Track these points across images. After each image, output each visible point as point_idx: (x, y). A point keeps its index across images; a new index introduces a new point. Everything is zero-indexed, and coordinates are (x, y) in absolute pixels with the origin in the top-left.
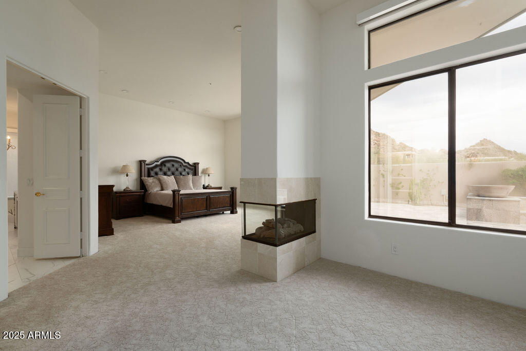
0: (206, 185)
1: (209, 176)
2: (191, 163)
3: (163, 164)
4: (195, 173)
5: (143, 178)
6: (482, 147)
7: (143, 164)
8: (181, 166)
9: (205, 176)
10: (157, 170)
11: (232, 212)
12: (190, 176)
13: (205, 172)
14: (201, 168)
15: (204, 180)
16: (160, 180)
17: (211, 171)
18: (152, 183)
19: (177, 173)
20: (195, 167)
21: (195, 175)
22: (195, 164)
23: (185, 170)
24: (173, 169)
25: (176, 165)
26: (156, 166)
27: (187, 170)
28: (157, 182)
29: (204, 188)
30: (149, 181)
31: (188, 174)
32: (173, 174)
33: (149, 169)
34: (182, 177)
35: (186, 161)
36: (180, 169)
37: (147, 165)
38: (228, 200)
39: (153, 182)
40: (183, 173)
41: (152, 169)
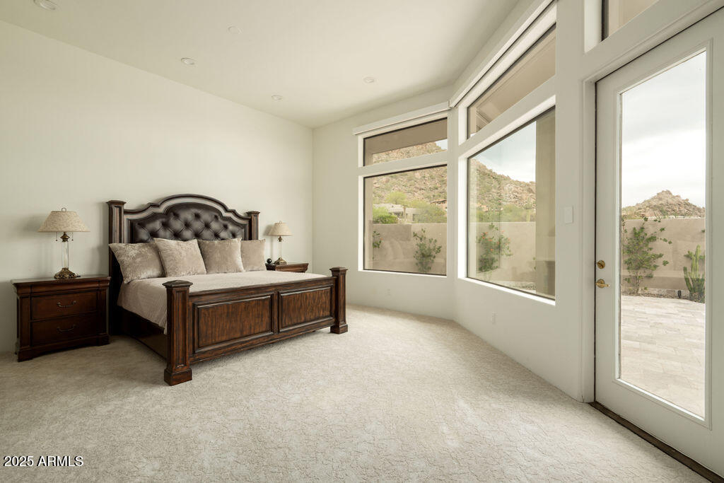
0: (275, 259)
1: (280, 239)
2: (241, 212)
3: (173, 211)
4: (250, 235)
5: (115, 245)
6: (661, 202)
7: (116, 211)
8: (216, 217)
9: (272, 241)
10: (157, 225)
11: (336, 329)
12: (238, 242)
13: (271, 232)
14: (262, 224)
15: (270, 250)
16: (157, 251)
17: (284, 231)
18: (134, 258)
19: (207, 234)
20: (250, 221)
21: (250, 238)
22: (249, 214)
23: (226, 227)
24: (198, 225)
25: (206, 216)
26: (154, 217)
27: (231, 227)
28: (150, 254)
29: (270, 266)
30: (129, 252)
31: (234, 236)
32: (197, 235)
33: (132, 223)
34: (216, 242)
35: (230, 208)
36: (215, 226)
37: (127, 212)
38: (325, 299)
39: (139, 255)
40: (223, 234)
41: (142, 223)
